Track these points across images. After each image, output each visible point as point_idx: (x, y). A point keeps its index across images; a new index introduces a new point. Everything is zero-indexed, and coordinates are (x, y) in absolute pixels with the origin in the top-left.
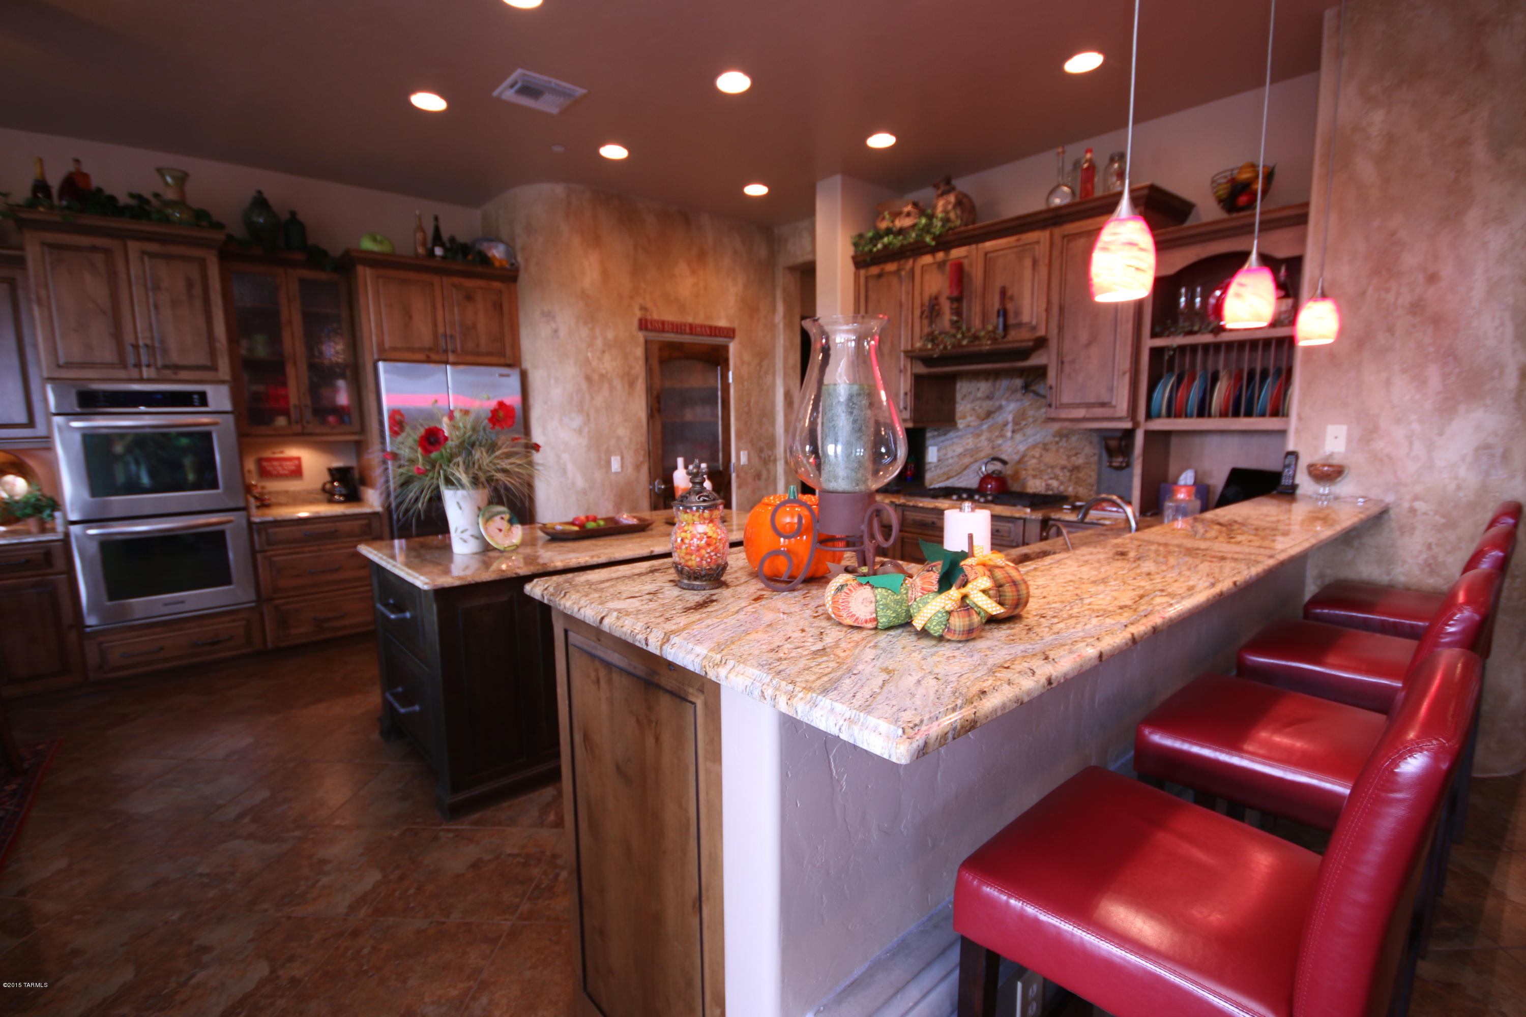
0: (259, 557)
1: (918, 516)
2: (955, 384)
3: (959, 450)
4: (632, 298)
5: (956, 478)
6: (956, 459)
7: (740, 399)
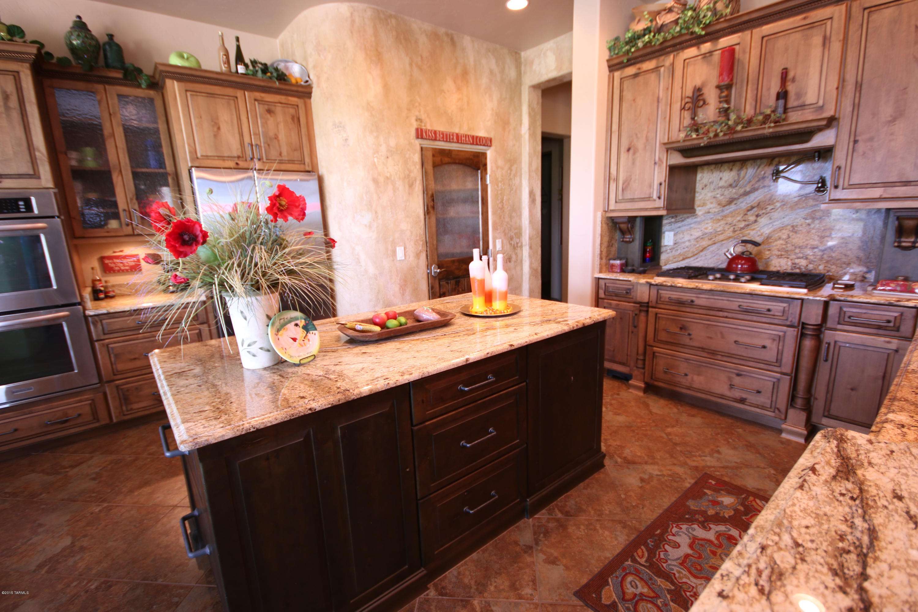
0: (97, 344)
1: (675, 295)
2: (696, 174)
3: (697, 234)
4: (409, 110)
5: (692, 259)
6: (693, 242)
7: (496, 197)
